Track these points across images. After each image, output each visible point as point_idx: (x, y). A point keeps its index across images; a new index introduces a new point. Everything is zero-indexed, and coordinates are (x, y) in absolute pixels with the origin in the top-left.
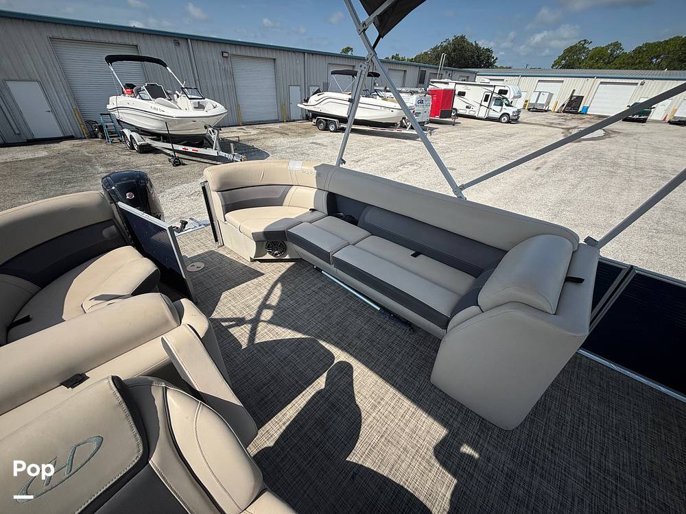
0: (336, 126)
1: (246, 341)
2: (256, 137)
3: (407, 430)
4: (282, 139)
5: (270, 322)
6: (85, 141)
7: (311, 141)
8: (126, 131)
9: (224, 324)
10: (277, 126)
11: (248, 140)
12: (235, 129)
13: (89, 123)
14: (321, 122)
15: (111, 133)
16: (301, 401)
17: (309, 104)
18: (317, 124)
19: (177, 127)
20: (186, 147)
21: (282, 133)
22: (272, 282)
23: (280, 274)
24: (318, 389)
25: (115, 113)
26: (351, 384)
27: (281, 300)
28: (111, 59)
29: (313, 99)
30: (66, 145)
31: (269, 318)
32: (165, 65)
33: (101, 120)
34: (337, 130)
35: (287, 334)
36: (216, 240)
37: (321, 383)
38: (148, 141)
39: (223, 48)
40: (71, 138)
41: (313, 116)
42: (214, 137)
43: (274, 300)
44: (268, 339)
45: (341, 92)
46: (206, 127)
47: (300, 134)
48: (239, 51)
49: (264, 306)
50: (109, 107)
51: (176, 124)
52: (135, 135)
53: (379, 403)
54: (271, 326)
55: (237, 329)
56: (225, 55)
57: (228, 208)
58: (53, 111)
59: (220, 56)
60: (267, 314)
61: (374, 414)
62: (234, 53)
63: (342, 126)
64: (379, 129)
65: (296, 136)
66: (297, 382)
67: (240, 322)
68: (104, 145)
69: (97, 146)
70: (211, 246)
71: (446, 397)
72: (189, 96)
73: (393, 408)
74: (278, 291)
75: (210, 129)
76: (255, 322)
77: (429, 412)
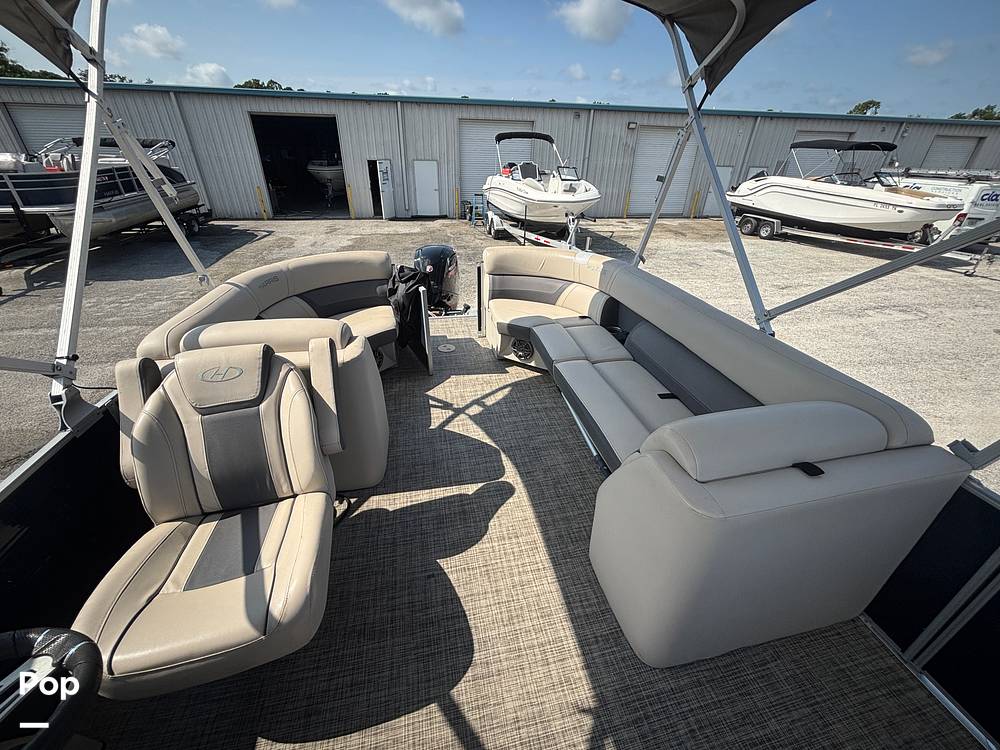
0: (773, 229)
1: (437, 425)
2: (637, 234)
3: (516, 579)
4: (672, 242)
5: (470, 417)
6: (454, 221)
7: (717, 248)
8: (490, 214)
9: (431, 402)
10: (676, 222)
11: (623, 237)
12: (614, 221)
13: (464, 203)
14: (748, 222)
15: (477, 214)
16: (439, 493)
17: (736, 193)
18: (741, 225)
19: (537, 213)
20: (540, 237)
21: (676, 233)
22: (501, 385)
23: (517, 380)
24: (462, 492)
25: (486, 194)
26: (498, 507)
27: (498, 403)
28: (500, 138)
29: (746, 187)
30: (438, 223)
31: (472, 414)
32: (552, 141)
33: (473, 200)
34: (771, 237)
35: (477, 434)
36: (480, 330)
37: (471, 489)
38: (507, 226)
39: (632, 117)
40: (444, 217)
41: (741, 210)
42: (572, 227)
43: (490, 401)
44: (456, 430)
45: (800, 177)
46: (567, 215)
47: (705, 237)
48: (653, 120)
49: (477, 402)
50: (485, 187)
51: (537, 209)
52: (496, 219)
53: (510, 538)
54: (470, 422)
55: (439, 410)
56: (632, 126)
57: (496, 294)
58: (439, 190)
59: (625, 128)
60: (476, 410)
61: (496, 544)
62: (645, 123)
63: (784, 231)
64: (860, 242)
65: (697, 239)
66: (450, 477)
67: (446, 406)
68: (467, 227)
69: (463, 226)
70: (474, 334)
71: (594, 581)
72: (563, 177)
73: (521, 551)
74: (500, 396)
75: (571, 217)
76: (458, 412)
77: (561, 579)
